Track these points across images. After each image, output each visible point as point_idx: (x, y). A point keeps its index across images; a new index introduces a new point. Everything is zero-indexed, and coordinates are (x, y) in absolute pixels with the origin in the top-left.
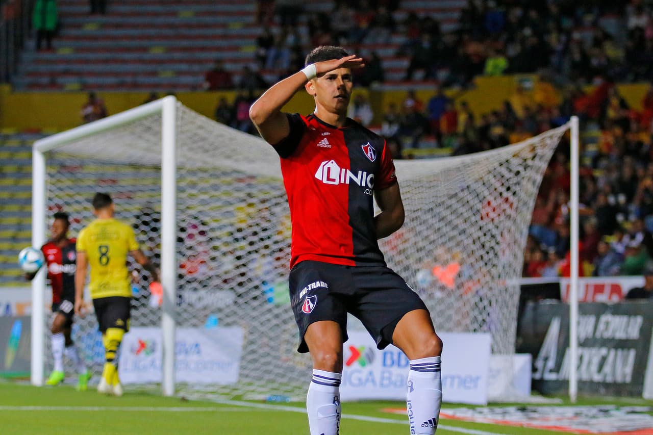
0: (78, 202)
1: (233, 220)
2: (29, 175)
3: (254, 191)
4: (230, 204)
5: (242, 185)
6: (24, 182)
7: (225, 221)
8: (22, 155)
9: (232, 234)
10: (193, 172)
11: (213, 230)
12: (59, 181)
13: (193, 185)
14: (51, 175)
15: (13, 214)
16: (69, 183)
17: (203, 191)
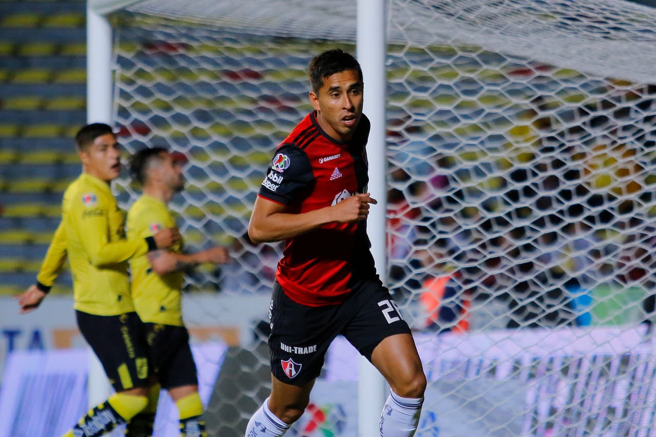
0: (181, 119)
1: (504, 155)
2: (80, 62)
3: (551, 95)
4: (501, 121)
5: (523, 81)
6: (69, 77)
7: (490, 158)
8: (64, 21)
9: (503, 183)
10: (420, 55)
11: (463, 174)
12: (141, 73)
13: (422, 83)
14: (122, 62)
15: (47, 144)
16: (160, 79)
17: (444, 94)
